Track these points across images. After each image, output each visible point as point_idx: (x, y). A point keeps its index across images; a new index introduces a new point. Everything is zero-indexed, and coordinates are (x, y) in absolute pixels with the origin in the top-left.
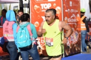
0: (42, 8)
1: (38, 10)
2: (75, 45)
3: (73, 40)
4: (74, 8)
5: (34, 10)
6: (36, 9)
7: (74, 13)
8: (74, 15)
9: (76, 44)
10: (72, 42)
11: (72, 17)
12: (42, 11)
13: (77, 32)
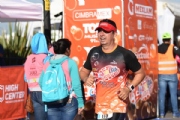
0: (86, 32)
1: (78, 34)
2: (146, 103)
3: (142, 94)
4: (145, 32)
5: (71, 34)
6: (73, 33)
7: (145, 42)
8: (144, 47)
9: (148, 101)
10: (140, 96)
11: (141, 48)
12: (86, 37)
13: (150, 78)
